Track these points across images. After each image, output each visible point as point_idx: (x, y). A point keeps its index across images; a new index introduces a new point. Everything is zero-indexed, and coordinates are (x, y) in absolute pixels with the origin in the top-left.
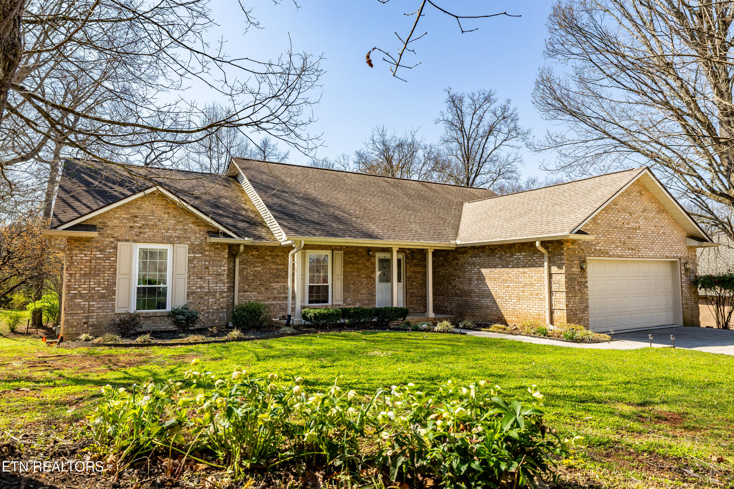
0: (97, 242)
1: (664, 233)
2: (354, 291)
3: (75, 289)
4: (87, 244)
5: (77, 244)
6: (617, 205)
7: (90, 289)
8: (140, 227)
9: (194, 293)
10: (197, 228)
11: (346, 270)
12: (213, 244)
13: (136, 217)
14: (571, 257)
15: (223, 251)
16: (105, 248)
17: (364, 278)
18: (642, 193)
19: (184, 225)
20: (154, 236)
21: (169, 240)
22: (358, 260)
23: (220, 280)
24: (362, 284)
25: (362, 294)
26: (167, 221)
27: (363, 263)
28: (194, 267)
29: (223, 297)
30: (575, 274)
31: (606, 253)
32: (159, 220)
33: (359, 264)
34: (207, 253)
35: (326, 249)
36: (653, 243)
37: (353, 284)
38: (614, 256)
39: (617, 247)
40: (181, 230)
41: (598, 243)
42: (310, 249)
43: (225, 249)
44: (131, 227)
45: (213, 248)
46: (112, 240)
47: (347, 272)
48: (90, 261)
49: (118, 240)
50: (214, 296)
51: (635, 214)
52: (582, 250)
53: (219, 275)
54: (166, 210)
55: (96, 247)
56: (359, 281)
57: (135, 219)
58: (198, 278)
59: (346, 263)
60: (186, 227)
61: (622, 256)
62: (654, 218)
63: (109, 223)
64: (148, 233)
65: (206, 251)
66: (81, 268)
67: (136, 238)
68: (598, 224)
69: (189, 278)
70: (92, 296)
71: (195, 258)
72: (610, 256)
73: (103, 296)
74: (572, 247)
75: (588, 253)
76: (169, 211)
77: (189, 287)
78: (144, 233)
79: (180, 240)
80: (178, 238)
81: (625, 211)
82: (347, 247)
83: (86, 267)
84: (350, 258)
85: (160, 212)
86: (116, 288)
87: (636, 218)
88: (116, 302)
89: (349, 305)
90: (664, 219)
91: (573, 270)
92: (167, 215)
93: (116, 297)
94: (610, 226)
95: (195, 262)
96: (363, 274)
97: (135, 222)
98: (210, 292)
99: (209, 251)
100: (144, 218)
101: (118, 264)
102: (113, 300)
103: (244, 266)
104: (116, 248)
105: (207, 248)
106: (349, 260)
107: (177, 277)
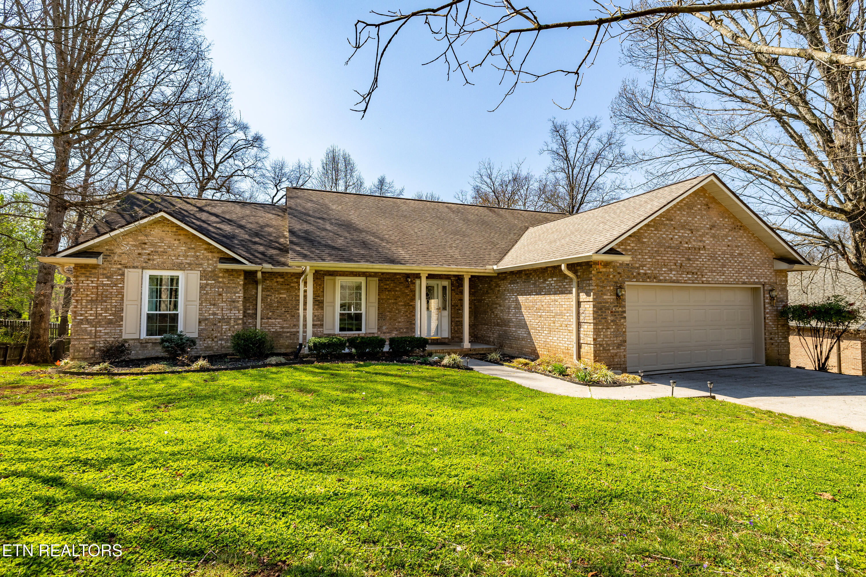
0: (104, 269)
1: (740, 254)
2: (390, 319)
3: (81, 315)
4: (94, 271)
5: (83, 271)
6: (672, 220)
7: (97, 315)
8: (149, 254)
9: (206, 319)
10: (210, 254)
11: (382, 297)
12: (227, 271)
13: (145, 244)
14: (603, 282)
15: (238, 278)
16: (112, 275)
17: (402, 305)
18: (710, 206)
19: (195, 252)
20: (163, 263)
21: (180, 267)
22: (396, 287)
23: (235, 307)
24: (400, 312)
25: (399, 322)
26: (178, 247)
27: (400, 291)
28: (207, 294)
29: (238, 324)
30: (607, 302)
31: (655, 278)
32: (169, 247)
33: (396, 291)
34: (220, 280)
35: (359, 276)
36: (723, 266)
37: (389, 312)
38: (665, 281)
39: (671, 270)
40: (193, 256)
41: (644, 266)
42: (340, 275)
43: (240, 275)
44: (139, 254)
45: (227, 275)
46: (119, 266)
47: (383, 299)
48: (97, 288)
49: (126, 267)
50: (228, 323)
51: (698, 231)
52: (619, 273)
53: (234, 302)
54: (175, 237)
55: (103, 274)
56: (397, 309)
57: (143, 246)
58: (211, 305)
59: (381, 290)
60: (198, 254)
61: (678, 282)
62: (726, 236)
63: (117, 251)
64: (158, 259)
65: (219, 277)
66: (87, 295)
67: (144, 265)
68: (644, 243)
69: (201, 304)
70: (99, 322)
71: (207, 284)
72: (660, 281)
73: (110, 322)
74: (604, 270)
75: (628, 277)
76: (180, 237)
77: (200, 314)
78: (153, 260)
79: (191, 266)
80: (190, 264)
81: (683, 227)
82: (383, 273)
83: (92, 293)
84: (386, 285)
85: (169, 238)
86: (124, 314)
87: (700, 236)
88: (123, 328)
89: (384, 333)
90: (741, 237)
91: (605, 297)
92: (177, 242)
93: (124, 323)
94: (660, 245)
95: (208, 289)
96: (401, 301)
97: (143, 249)
98: (224, 319)
99: (223, 277)
100: (153, 245)
101: (125, 291)
102: (121, 326)
103: (268, 293)
104: (123, 274)
105: (221, 275)
106: (385, 287)
107: (188, 303)
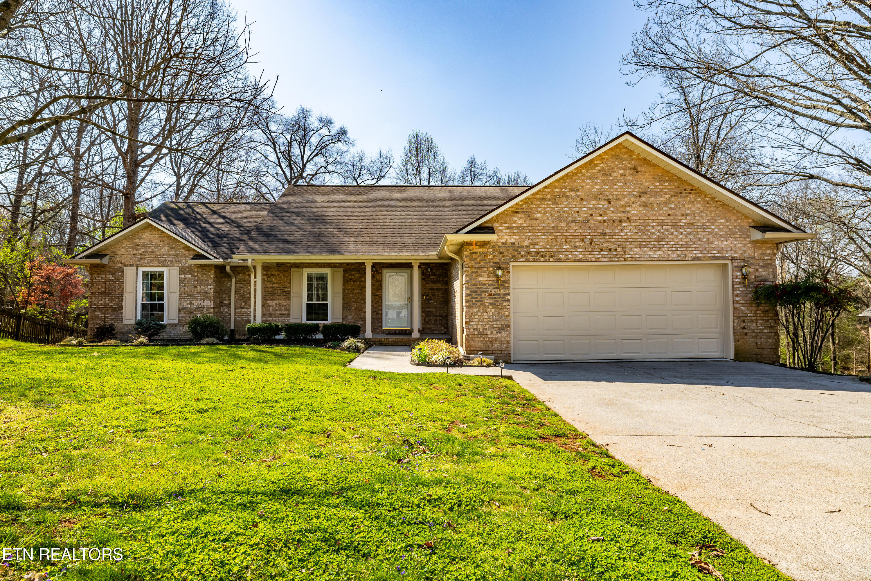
0: (110, 267)
1: (690, 224)
2: (356, 309)
3: (95, 304)
4: (103, 269)
5: (96, 269)
6: (578, 191)
7: (105, 304)
8: (141, 254)
9: (185, 308)
10: (187, 252)
11: (347, 287)
12: (201, 266)
13: (138, 246)
14: (479, 263)
15: (209, 272)
16: (115, 272)
18: (639, 169)
19: (176, 251)
20: (152, 261)
21: (164, 264)
22: (361, 277)
23: (207, 298)
26: (162, 247)
28: (185, 286)
29: (210, 313)
30: (485, 284)
31: (552, 257)
32: (156, 248)
33: (362, 281)
34: (196, 274)
35: (324, 267)
36: (660, 239)
37: (354, 302)
38: (567, 259)
39: (576, 247)
40: (174, 254)
41: (536, 244)
42: (306, 267)
43: (211, 269)
44: (134, 254)
45: (200, 270)
46: (120, 265)
47: (348, 289)
48: (105, 283)
49: (125, 266)
50: (202, 311)
51: (618, 200)
52: (501, 253)
53: (206, 293)
54: (161, 239)
55: (109, 272)
56: (362, 299)
57: (137, 247)
58: (188, 296)
59: (345, 281)
60: (178, 252)
61: (586, 260)
62: (666, 203)
63: (118, 252)
64: (148, 258)
65: (195, 272)
66: (99, 289)
67: (138, 263)
68: (536, 218)
69: (180, 295)
70: (107, 310)
71: (185, 278)
72: (559, 260)
73: (114, 310)
74: (480, 250)
75: (514, 257)
76: (164, 239)
77: (180, 304)
78: (145, 259)
79: (172, 263)
80: (171, 261)
81: (595, 197)
82: (348, 264)
83: (102, 287)
84: (352, 275)
85: (156, 241)
86: (124, 304)
87: (623, 206)
88: (124, 315)
89: (350, 323)
90: (692, 203)
91: (481, 279)
92: (162, 243)
93: (123, 311)
94: (560, 220)
95: (186, 282)
97: (137, 250)
98: (199, 308)
99: (198, 272)
100: (144, 246)
101: (124, 285)
102: (122, 313)
103: (241, 285)
104: (123, 272)
105: (196, 270)
106: (350, 277)
107: (171, 294)
